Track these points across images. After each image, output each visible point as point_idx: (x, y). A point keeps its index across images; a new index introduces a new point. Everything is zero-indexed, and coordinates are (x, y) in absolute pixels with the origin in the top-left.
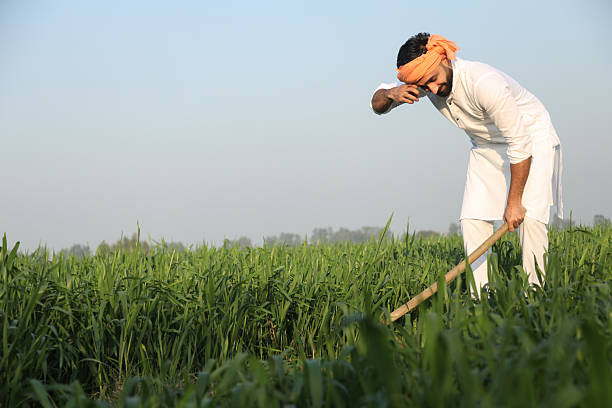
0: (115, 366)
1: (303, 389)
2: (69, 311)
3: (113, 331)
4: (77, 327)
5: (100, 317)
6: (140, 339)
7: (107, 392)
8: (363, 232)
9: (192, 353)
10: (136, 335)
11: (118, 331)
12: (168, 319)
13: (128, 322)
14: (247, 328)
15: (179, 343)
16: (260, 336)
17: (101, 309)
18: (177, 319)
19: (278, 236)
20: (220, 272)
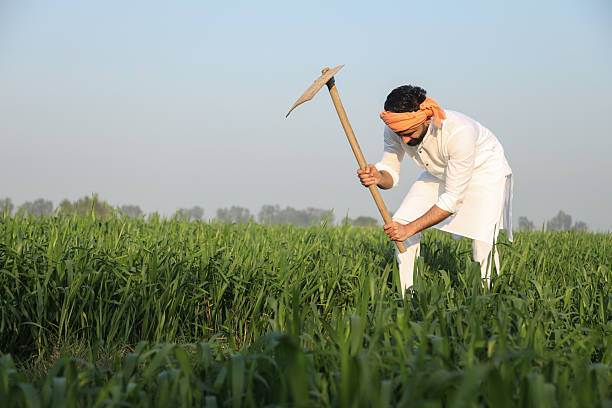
0: (54, 331)
1: (225, 381)
2: (16, 274)
3: (57, 297)
4: (23, 291)
5: (46, 283)
6: (81, 307)
7: (45, 355)
8: (308, 212)
9: (130, 323)
10: (79, 302)
11: (62, 297)
12: (110, 290)
13: (72, 290)
14: (184, 304)
15: (118, 314)
16: (196, 312)
17: (47, 275)
18: (119, 291)
19: (229, 208)
20: (165, 248)
